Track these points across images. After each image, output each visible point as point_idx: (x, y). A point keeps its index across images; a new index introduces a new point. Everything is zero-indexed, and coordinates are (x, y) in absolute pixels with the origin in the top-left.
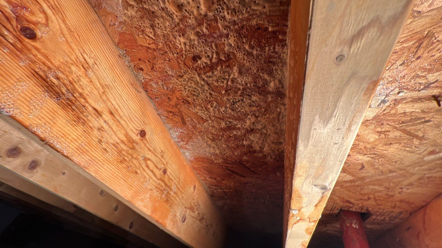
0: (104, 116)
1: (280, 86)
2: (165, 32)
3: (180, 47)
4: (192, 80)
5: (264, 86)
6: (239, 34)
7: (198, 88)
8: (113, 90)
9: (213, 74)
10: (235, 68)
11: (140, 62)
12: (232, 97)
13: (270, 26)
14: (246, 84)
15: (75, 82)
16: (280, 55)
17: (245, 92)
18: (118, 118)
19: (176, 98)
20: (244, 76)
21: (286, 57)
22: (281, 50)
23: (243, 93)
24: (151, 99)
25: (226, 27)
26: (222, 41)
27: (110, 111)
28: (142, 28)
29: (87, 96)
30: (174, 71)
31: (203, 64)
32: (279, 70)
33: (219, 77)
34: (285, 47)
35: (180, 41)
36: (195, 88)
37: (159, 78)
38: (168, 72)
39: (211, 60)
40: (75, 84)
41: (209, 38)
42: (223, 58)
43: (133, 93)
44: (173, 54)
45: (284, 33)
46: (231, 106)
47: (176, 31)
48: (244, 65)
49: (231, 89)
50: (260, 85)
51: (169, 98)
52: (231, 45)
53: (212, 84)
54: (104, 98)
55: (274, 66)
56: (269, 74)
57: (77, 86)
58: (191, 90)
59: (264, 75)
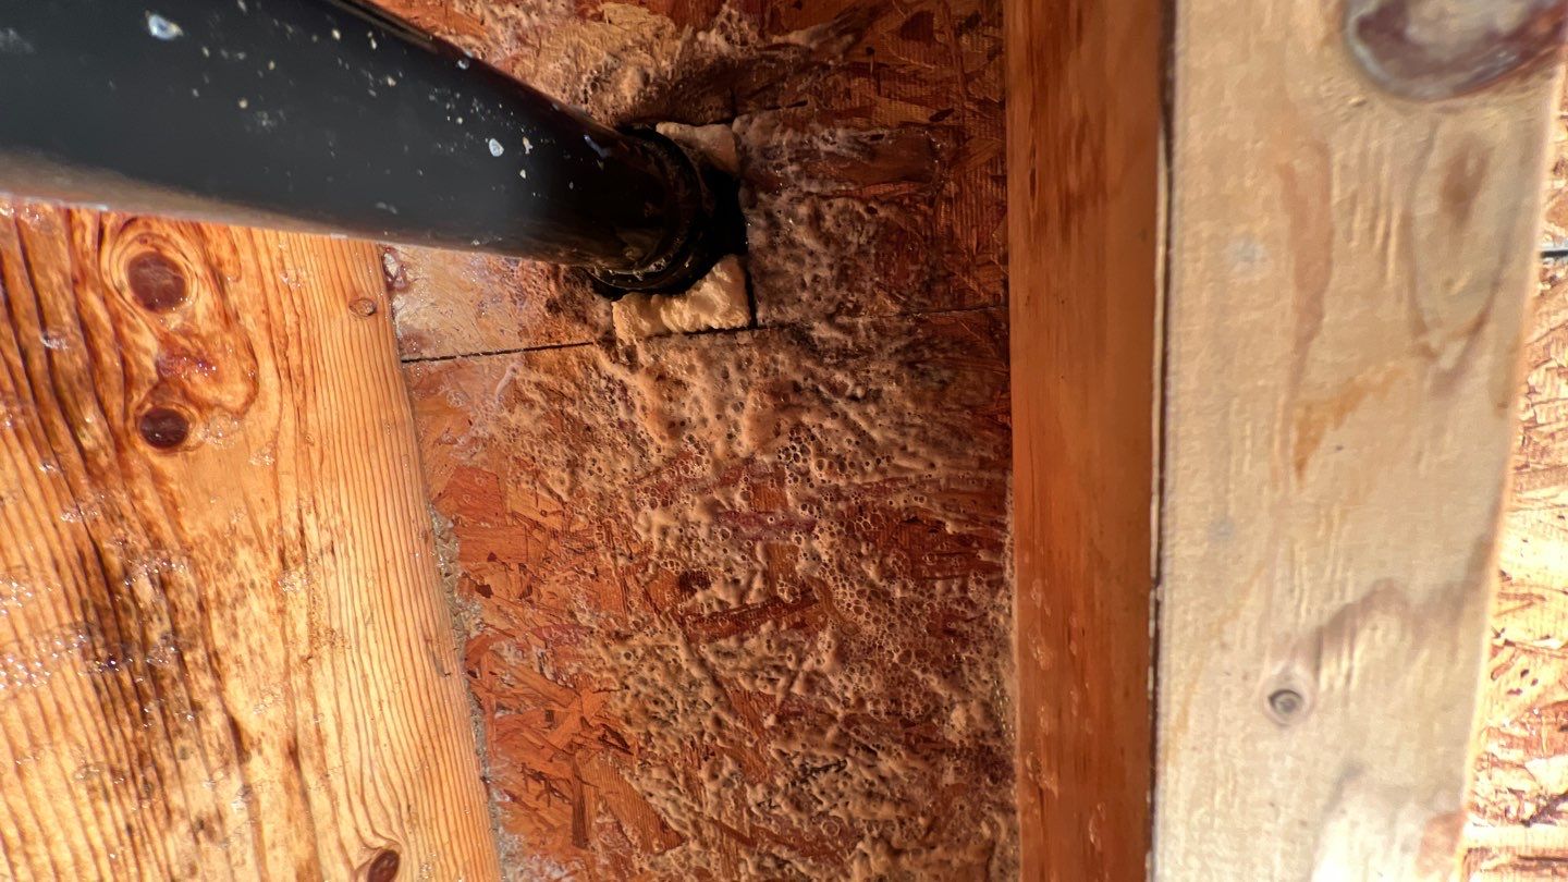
0: (256, 763)
1: (988, 728)
2: (608, 486)
3: (644, 537)
4: (659, 658)
5: (929, 718)
6: (850, 528)
7: (675, 692)
8: (347, 651)
9: (741, 646)
10: (825, 637)
11: (489, 565)
12: (800, 749)
13: (951, 520)
14: (861, 702)
15: (221, 604)
16: (986, 614)
17: (855, 734)
18: (311, 777)
19: (577, 717)
20: (852, 670)
21: (1006, 622)
22: (986, 598)
23: (847, 735)
24: (480, 707)
25: (807, 502)
26: (789, 539)
27: (295, 740)
28: (537, 465)
29: (234, 667)
30: (603, 614)
31: (709, 606)
32: (982, 666)
33: (760, 661)
34: (1002, 592)
35: (649, 521)
36: (664, 691)
37: (537, 632)
38: (579, 615)
39: (742, 596)
40: (214, 614)
41: (748, 524)
42: (785, 596)
43: (420, 675)
44: (614, 557)
45: (996, 547)
46: (793, 784)
47: (646, 490)
48: (857, 630)
49: (801, 714)
50: (912, 712)
51: (550, 715)
52: (816, 557)
53: (730, 681)
54: (298, 681)
55: (964, 648)
56: (945, 676)
57: (216, 623)
58: (647, 696)
59: (928, 676)
